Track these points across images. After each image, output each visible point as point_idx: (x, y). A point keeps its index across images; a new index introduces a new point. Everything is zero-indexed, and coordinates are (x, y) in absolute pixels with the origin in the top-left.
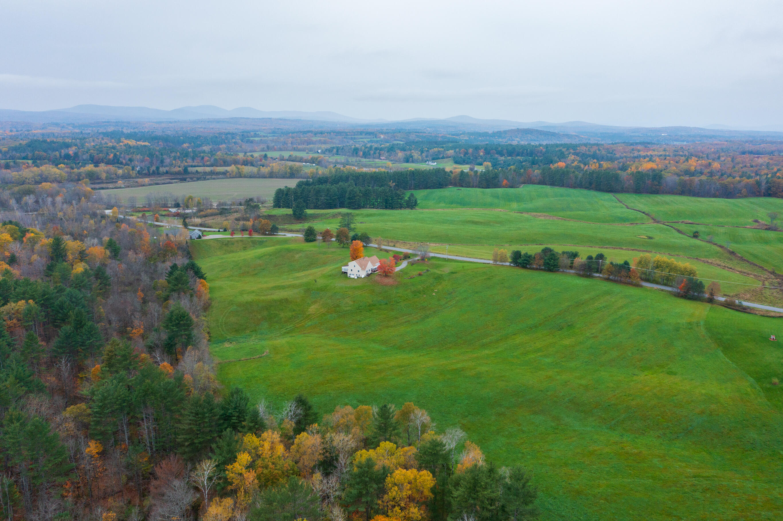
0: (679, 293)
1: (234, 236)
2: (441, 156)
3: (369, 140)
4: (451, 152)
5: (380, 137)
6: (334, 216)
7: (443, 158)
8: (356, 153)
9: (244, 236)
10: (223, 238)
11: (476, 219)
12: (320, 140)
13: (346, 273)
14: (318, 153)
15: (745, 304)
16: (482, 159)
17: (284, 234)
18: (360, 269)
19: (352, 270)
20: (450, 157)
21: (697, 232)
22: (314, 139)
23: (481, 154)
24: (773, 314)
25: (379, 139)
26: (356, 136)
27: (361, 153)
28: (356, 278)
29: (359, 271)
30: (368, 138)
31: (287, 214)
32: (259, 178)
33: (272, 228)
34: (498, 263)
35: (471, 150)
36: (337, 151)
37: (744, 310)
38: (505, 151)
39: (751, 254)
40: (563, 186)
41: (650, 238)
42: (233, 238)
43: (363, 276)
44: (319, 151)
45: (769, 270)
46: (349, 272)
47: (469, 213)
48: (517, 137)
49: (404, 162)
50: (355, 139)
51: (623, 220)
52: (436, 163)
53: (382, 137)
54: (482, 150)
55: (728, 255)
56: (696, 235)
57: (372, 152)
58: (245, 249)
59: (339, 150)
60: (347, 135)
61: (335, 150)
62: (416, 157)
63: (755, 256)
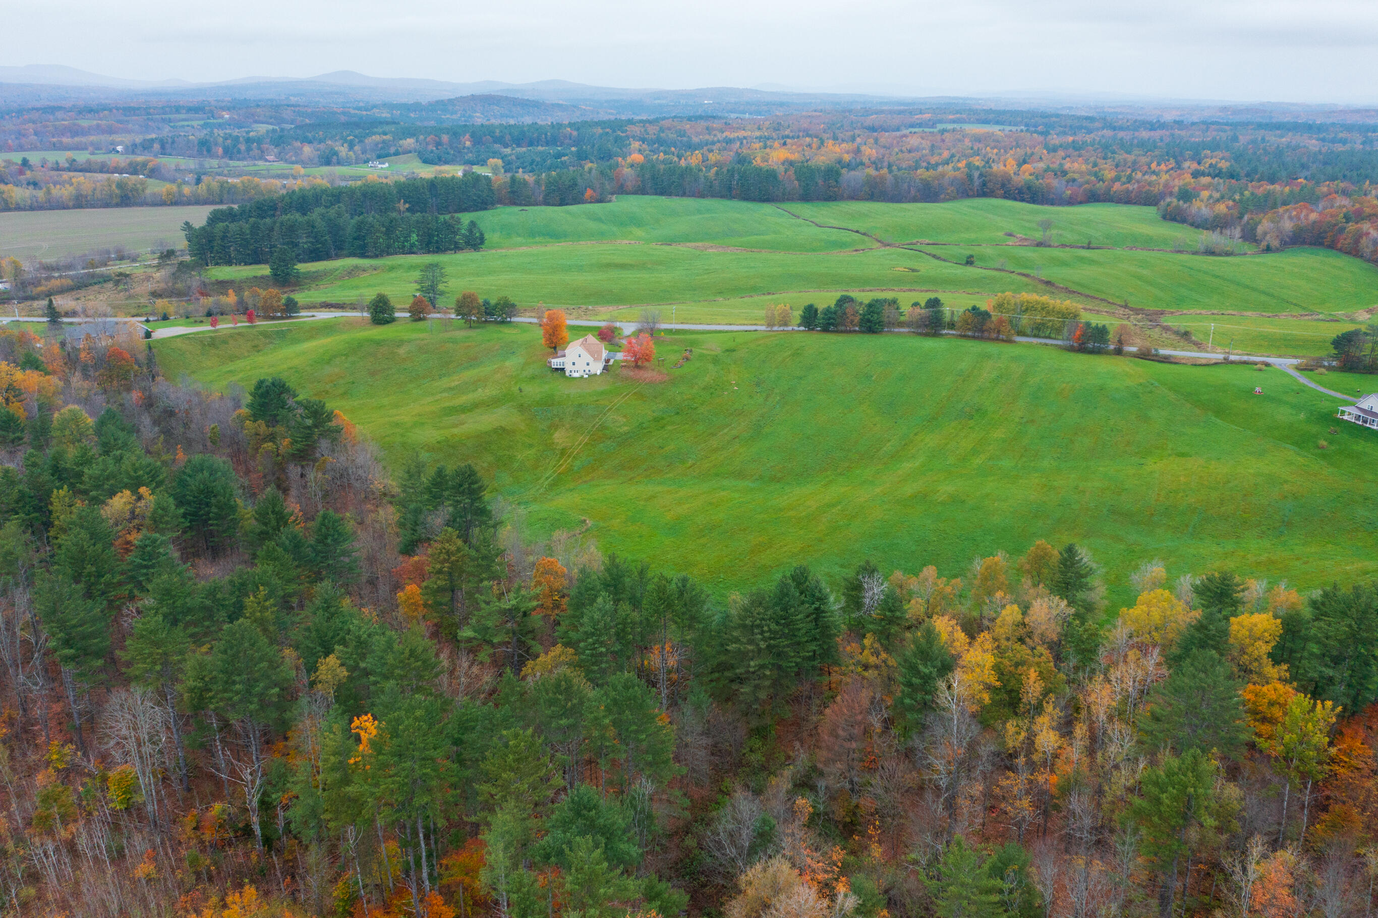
0: (1072, 346)
1: (218, 327)
2: (392, 150)
3: (202, 122)
4: (409, 142)
5: (222, 117)
6: (350, 273)
7: (396, 154)
8: (209, 151)
9: (239, 325)
10: (198, 333)
11: (618, 260)
12: (98, 126)
13: (563, 369)
14: (118, 152)
15: (1163, 352)
16: (471, 152)
17: (310, 314)
18: (590, 359)
19: (574, 364)
20: (410, 152)
21: (971, 256)
22: (84, 123)
23: (468, 144)
24: (1204, 362)
25: (220, 121)
26: (172, 116)
27: (220, 151)
28: (586, 376)
29: (588, 364)
30: (200, 120)
31: (255, 277)
32: (52, 208)
33: (287, 305)
34: (775, 328)
35: (445, 138)
36: (163, 147)
37: (1166, 360)
38: (508, 137)
39: (1074, 283)
40: (684, 195)
41: (913, 270)
42: (216, 331)
43: (598, 373)
44: (119, 148)
45: (1119, 303)
46: (568, 368)
47: (588, 250)
48: (475, 112)
49: (322, 165)
50: (170, 121)
51: (840, 245)
52: (387, 165)
53: (227, 116)
54: (467, 136)
55: (1043, 287)
56: (970, 261)
57: (243, 147)
58: (256, 349)
59: (168, 146)
60: (149, 114)
61: (157, 146)
62: (344, 154)
63: (1078, 284)
